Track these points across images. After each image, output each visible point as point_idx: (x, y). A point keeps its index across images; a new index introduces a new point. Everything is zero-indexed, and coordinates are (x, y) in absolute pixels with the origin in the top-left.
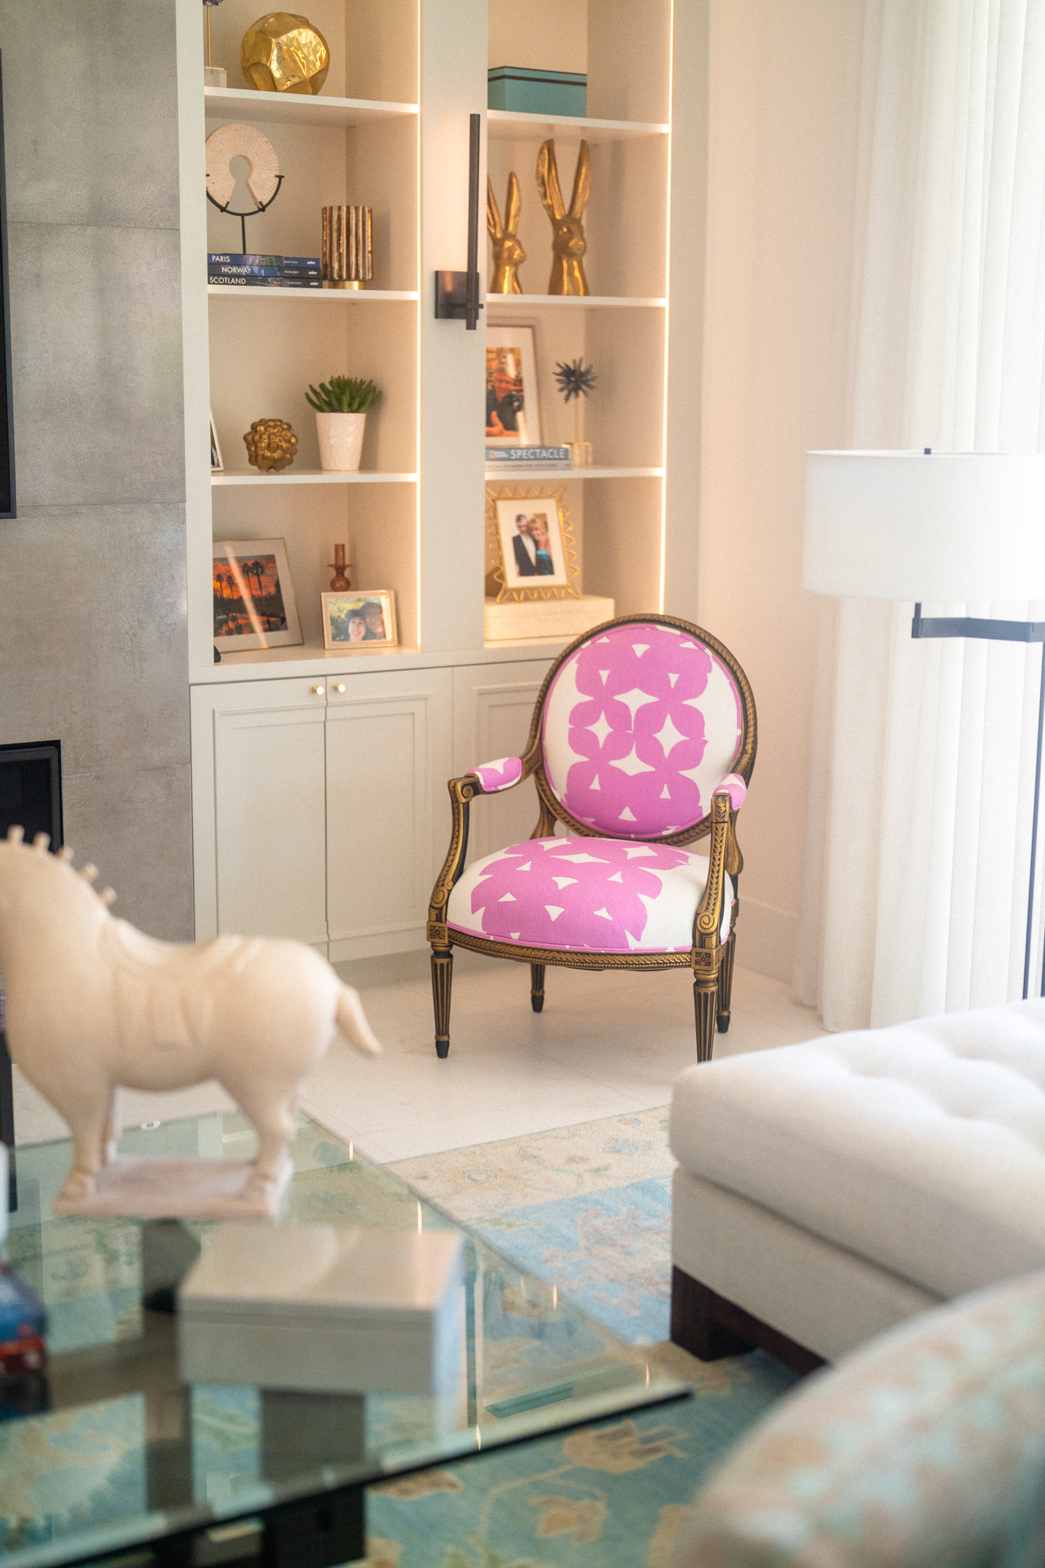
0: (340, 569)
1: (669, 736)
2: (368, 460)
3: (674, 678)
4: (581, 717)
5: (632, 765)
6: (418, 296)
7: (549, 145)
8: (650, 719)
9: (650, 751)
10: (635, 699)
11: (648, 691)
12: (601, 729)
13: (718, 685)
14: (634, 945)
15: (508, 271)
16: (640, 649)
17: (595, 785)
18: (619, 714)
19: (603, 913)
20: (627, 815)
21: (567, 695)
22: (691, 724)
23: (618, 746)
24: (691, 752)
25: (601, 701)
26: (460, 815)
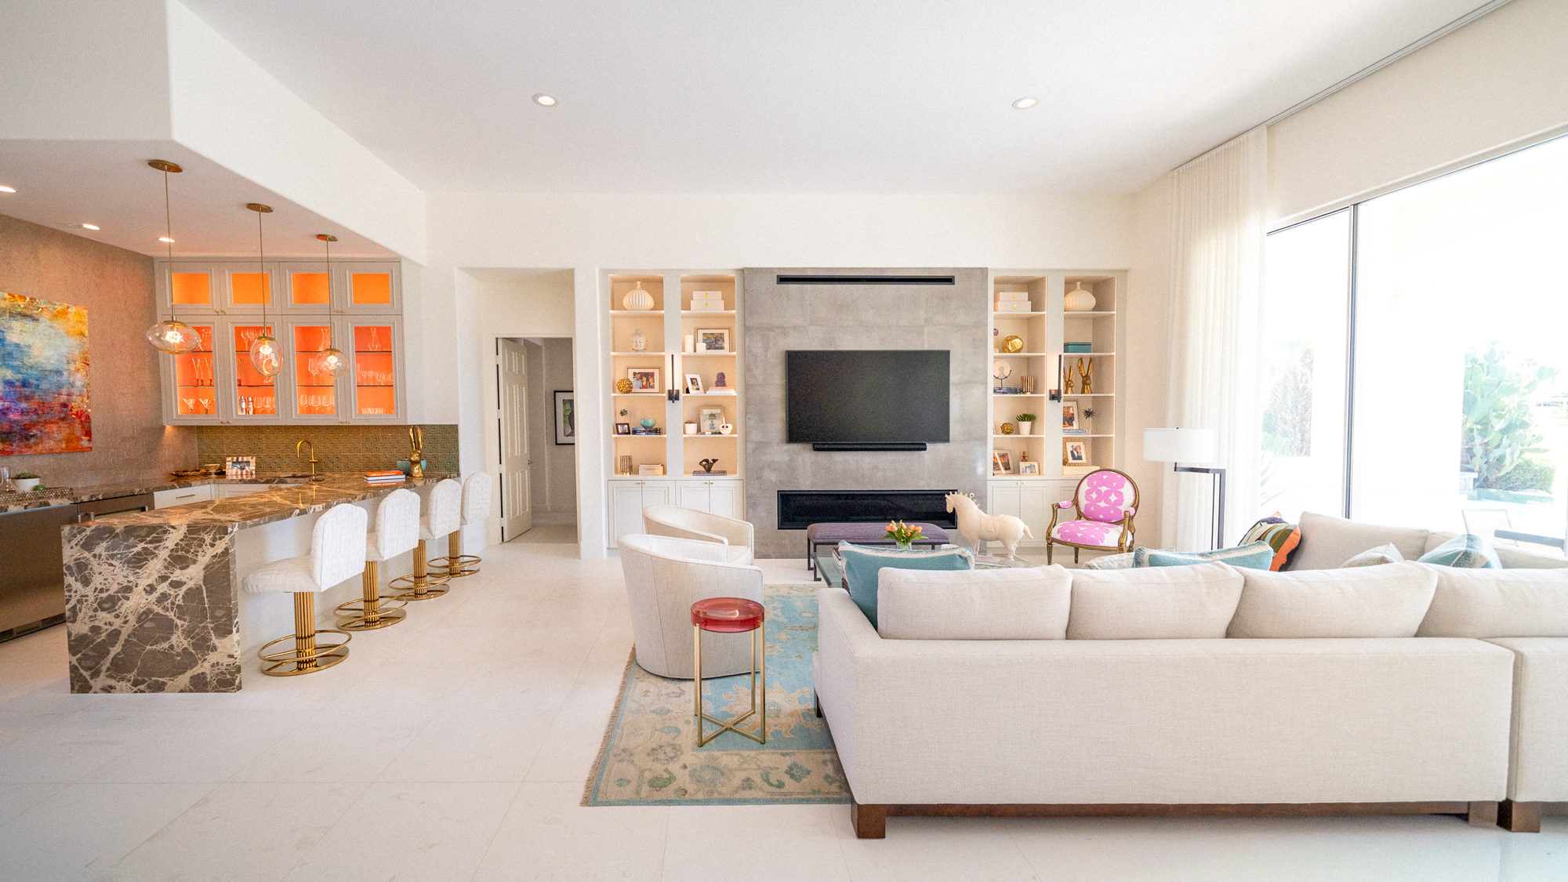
0: (1024, 457)
1: (1113, 498)
2: (1031, 432)
3: (1115, 484)
4: (1088, 493)
5: (1103, 504)
6: (1046, 395)
7: (1081, 359)
8: (1108, 494)
9: (1108, 501)
10: (1104, 489)
11: (1107, 487)
12: (1094, 496)
13: (1128, 487)
14: (1101, 544)
15: (1070, 389)
16: (1105, 477)
17: (1092, 509)
18: (1099, 493)
19: (1093, 536)
20: (1101, 516)
21: (1084, 487)
22: (1120, 495)
23: (1099, 499)
24: (1120, 501)
25: (1094, 489)
26: (1055, 512)
